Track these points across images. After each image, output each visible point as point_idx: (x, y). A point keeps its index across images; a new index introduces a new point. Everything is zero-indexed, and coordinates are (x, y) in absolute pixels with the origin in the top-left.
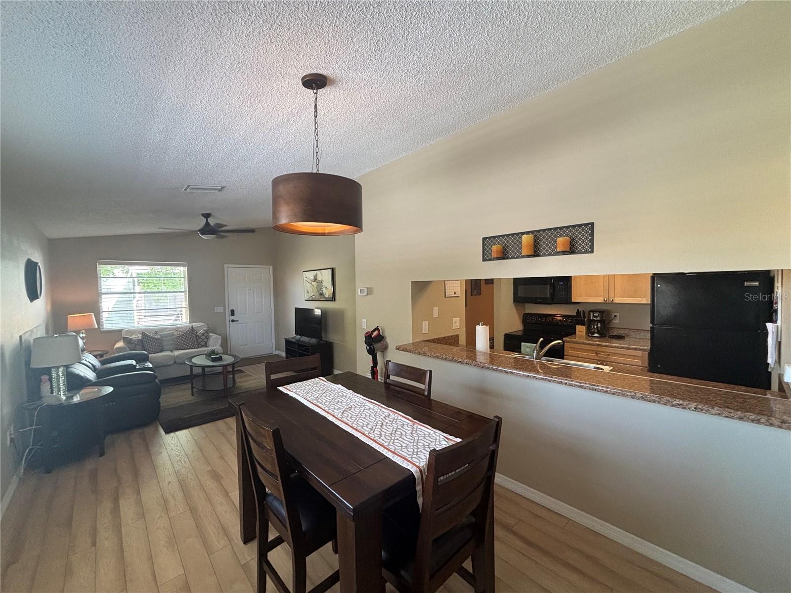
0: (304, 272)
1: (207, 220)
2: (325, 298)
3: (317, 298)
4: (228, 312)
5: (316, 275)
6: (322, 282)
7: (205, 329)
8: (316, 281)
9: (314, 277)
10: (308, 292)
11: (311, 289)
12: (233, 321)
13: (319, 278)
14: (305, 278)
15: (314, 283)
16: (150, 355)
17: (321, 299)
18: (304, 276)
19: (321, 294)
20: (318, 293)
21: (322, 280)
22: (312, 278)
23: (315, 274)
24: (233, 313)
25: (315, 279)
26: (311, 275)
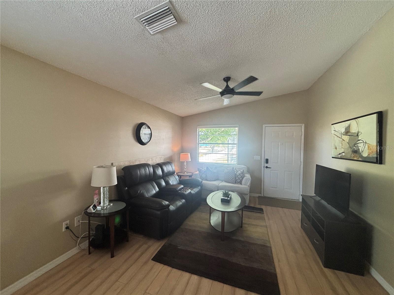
0: (332, 124)
1: (227, 84)
2: (362, 157)
3: (349, 157)
4: (263, 161)
5: (349, 126)
6: (357, 135)
7: (241, 171)
8: (349, 134)
9: (346, 129)
10: (336, 148)
11: (341, 145)
12: (267, 167)
13: (354, 130)
14: (333, 132)
15: (346, 138)
16: (203, 181)
17: (355, 159)
18: (333, 129)
19: (356, 152)
20: (350, 150)
21: (358, 132)
22: (343, 130)
23: (347, 125)
24: (267, 161)
25: (347, 132)
26: (341, 128)
